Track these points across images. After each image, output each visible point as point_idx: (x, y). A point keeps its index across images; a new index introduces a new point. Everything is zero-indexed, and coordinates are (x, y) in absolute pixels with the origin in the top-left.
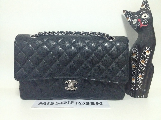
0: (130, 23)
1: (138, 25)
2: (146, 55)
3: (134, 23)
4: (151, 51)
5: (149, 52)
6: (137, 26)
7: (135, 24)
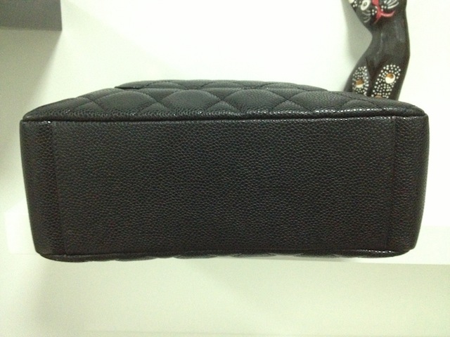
0: (355, 9)
1: (371, 12)
2: (385, 83)
3: (363, 8)
4: (396, 75)
5: (392, 77)
6: (369, 14)
7: (365, 11)
